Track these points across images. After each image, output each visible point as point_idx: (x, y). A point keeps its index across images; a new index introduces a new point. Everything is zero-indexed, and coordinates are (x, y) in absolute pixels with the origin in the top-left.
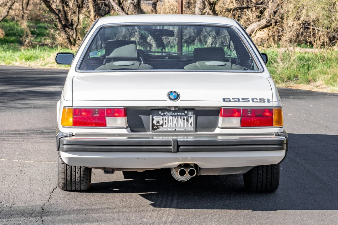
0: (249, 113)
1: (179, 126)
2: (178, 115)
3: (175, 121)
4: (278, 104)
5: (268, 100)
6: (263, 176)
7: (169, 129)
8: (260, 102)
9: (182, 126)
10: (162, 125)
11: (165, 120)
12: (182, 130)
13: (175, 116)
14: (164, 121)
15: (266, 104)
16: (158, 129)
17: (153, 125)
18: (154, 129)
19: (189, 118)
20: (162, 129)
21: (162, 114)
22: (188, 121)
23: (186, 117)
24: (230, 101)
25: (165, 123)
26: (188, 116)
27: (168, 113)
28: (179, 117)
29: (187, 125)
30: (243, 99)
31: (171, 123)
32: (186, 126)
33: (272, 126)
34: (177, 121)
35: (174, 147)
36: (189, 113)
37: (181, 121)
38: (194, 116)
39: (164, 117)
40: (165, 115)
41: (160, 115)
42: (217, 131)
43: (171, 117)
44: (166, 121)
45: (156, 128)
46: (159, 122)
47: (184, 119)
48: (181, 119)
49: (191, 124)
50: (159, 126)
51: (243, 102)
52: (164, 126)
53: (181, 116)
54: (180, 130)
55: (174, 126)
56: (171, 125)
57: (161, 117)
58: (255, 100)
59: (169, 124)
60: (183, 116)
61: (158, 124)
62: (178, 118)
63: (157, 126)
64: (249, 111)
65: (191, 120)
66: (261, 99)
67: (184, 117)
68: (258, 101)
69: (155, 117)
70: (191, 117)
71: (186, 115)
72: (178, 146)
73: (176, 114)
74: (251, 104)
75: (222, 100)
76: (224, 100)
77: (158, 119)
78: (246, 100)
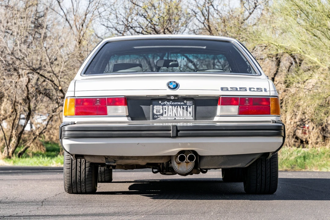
0: (247, 101)
1: (179, 115)
2: (177, 105)
3: (175, 111)
6: (262, 175)
7: (169, 119)
9: (181, 115)
10: (162, 115)
11: (165, 109)
12: (181, 119)
13: (175, 105)
14: (164, 110)
15: (263, 93)
16: (158, 118)
17: (153, 114)
20: (162, 118)
21: (162, 104)
22: (187, 110)
23: (185, 107)
24: (227, 90)
25: (165, 112)
26: (188, 106)
27: (168, 103)
28: (179, 107)
29: (187, 114)
30: (240, 88)
32: (185, 115)
33: (270, 114)
34: (177, 110)
35: (173, 131)
36: (188, 103)
37: (180, 110)
38: (194, 106)
39: (164, 107)
40: (165, 105)
41: (160, 104)
42: (216, 119)
43: (170, 107)
44: (166, 110)
45: (157, 117)
46: (159, 112)
47: (183, 108)
49: (190, 113)
51: (240, 91)
52: (164, 115)
53: (180, 105)
54: (180, 119)
55: (174, 115)
56: (170, 114)
58: (252, 90)
59: (169, 113)
60: (182, 105)
62: (177, 107)
63: (157, 115)
64: (247, 100)
65: (190, 109)
66: (258, 89)
68: (256, 90)
70: (190, 106)
71: (185, 104)
73: (176, 103)
74: (248, 93)
75: (220, 89)
76: (222, 89)
77: (158, 108)
78: (243, 89)
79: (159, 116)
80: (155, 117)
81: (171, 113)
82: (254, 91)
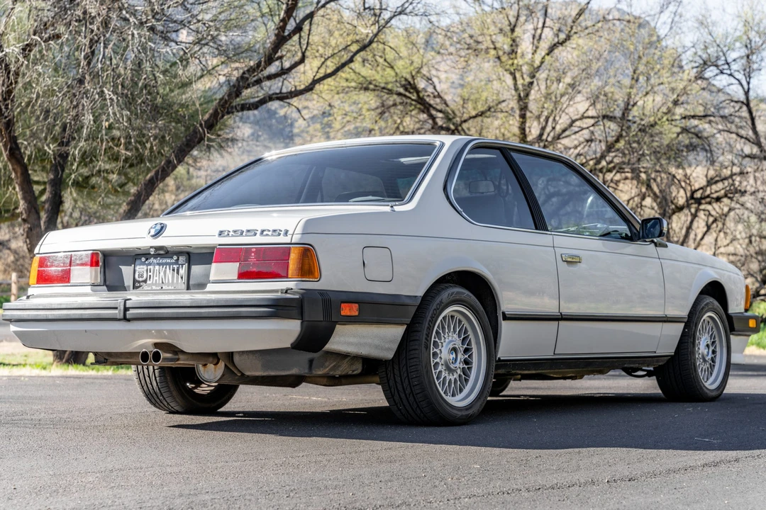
0: (253, 254)
1: (167, 282)
2: (166, 264)
3: (162, 274)
4: (301, 239)
5: (286, 233)
7: (154, 287)
8: (272, 235)
9: (170, 282)
10: (145, 281)
11: (150, 272)
12: (170, 288)
13: (163, 264)
14: (149, 274)
15: (282, 239)
16: (140, 286)
17: (135, 281)
18: (135, 287)
19: (180, 269)
20: (145, 287)
21: (146, 262)
22: (178, 273)
23: (176, 266)
25: (150, 276)
26: (179, 265)
27: (155, 261)
28: (168, 266)
29: (178, 278)
30: (248, 231)
31: (156, 276)
32: (175, 281)
33: (286, 278)
34: (165, 273)
35: (120, 310)
36: (181, 260)
37: (169, 273)
38: (187, 264)
39: (149, 267)
40: (150, 264)
41: (143, 264)
42: (210, 287)
43: (157, 267)
44: (151, 274)
46: (142, 276)
47: (173, 270)
48: (170, 269)
49: (182, 278)
50: (142, 281)
51: (246, 236)
52: (148, 282)
53: (169, 264)
54: (168, 288)
55: (161, 282)
56: (156, 280)
57: (145, 267)
58: (265, 233)
59: (155, 278)
60: (173, 264)
61: (141, 279)
62: (166, 268)
63: (139, 282)
64: (253, 252)
65: (182, 271)
66: (274, 231)
67: (174, 266)
68: (270, 233)
69: (137, 268)
70: (182, 265)
71: (176, 262)
72: (126, 309)
73: (164, 261)
74: (258, 239)
75: (217, 234)
77: (141, 270)
78: (252, 232)
79: (141, 284)
80: (137, 285)
81: (157, 278)
82: (267, 235)
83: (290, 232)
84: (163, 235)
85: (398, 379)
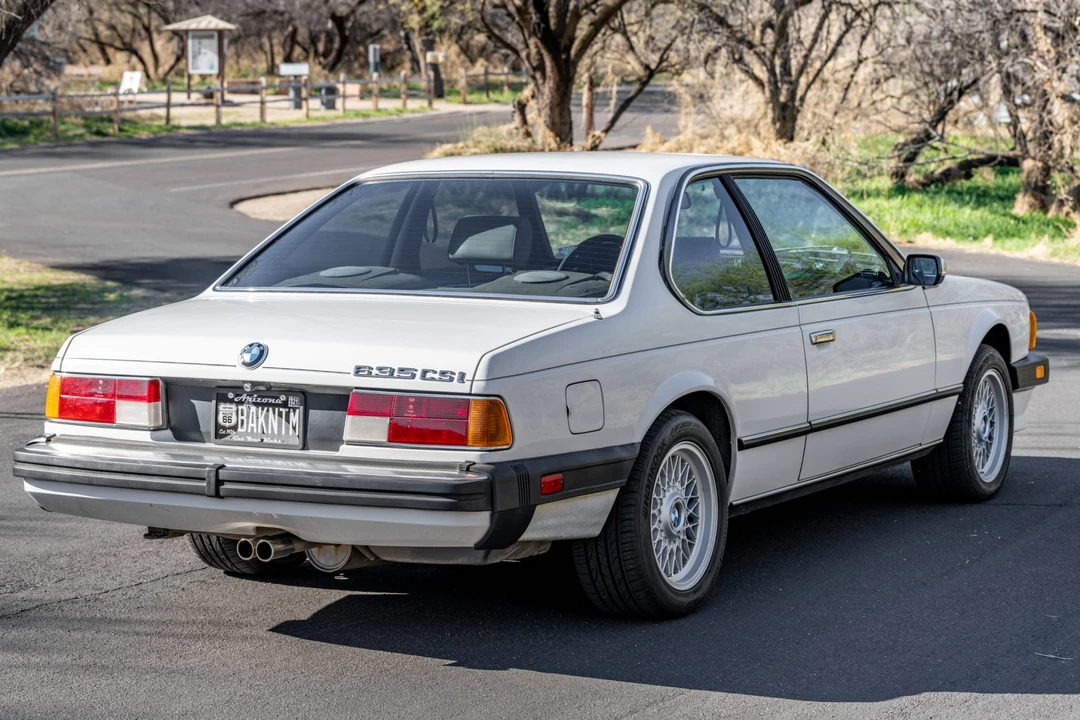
0: (411, 407)
1: (270, 432)
2: (268, 405)
3: (262, 420)
4: (486, 388)
5: (462, 376)
7: (249, 439)
8: (440, 380)
9: (276, 432)
10: (235, 428)
11: (242, 415)
12: (275, 441)
13: (263, 406)
14: (240, 418)
15: (455, 387)
16: (226, 435)
17: (217, 426)
18: (218, 436)
19: (292, 414)
20: (235, 438)
21: (236, 400)
22: (288, 420)
23: (283, 410)
24: (370, 374)
25: (242, 421)
26: (290, 408)
27: (249, 399)
28: (271, 409)
29: (287, 429)
30: (402, 370)
31: (253, 422)
32: (283, 433)
33: (465, 445)
34: (267, 418)
35: (209, 483)
36: (293, 401)
37: (273, 419)
38: (302, 408)
39: (240, 407)
40: (241, 403)
41: (231, 401)
42: (345, 451)
43: (253, 409)
44: (244, 418)
45: (224, 432)
46: (230, 420)
47: (280, 414)
48: (274, 413)
49: (294, 428)
50: (230, 428)
51: (399, 377)
52: (239, 430)
53: (274, 406)
54: (271, 441)
55: (260, 431)
56: (252, 428)
57: (234, 406)
58: (429, 375)
59: (250, 425)
60: (279, 406)
61: (227, 424)
62: (268, 411)
63: (225, 428)
64: (412, 403)
65: (295, 418)
66: (443, 373)
67: (281, 409)
68: (437, 376)
69: (221, 407)
70: (295, 409)
71: (285, 404)
72: (219, 482)
73: (265, 400)
74: (418, 384)
75: (352, 371)
76: (358, 370)
77: (227, 411)
78: (407, 372)
79: (228, 431)
80: (221, 432)
81: (254, 425)
82: (433, 379)
83: (469, 377)
84: (263, 365)
85: (604, 560)
